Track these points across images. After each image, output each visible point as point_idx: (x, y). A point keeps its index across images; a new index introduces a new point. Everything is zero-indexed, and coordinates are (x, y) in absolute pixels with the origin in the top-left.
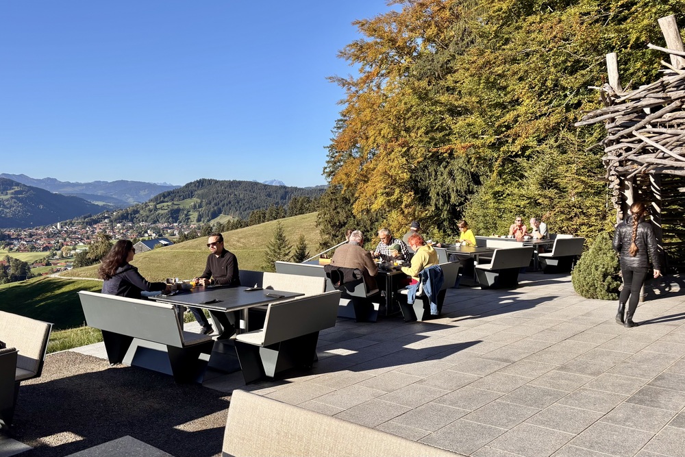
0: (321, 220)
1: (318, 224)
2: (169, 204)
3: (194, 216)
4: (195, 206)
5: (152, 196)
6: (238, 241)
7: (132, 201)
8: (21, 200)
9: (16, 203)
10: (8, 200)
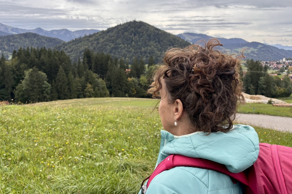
8: (263, 51)
9: (260, 52)
10: (257, 51)
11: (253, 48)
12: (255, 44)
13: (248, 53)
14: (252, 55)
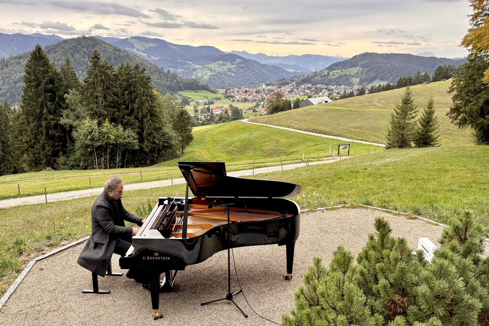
0: (455, 86)
1: (452, 90)
2: (339, 71)
3: (356, 80)
4: (358, 72)
5: (327, 66)
6: (378, 102)
7: (313, 69)
8: (242, 68)
9: (239, 70)
10: (235, 68)
11: (229, 64)
12: (231, 57)
13: (224, 72)
14: (230, 73)
